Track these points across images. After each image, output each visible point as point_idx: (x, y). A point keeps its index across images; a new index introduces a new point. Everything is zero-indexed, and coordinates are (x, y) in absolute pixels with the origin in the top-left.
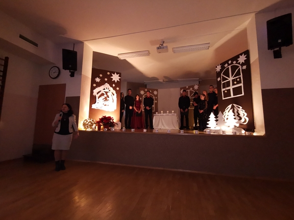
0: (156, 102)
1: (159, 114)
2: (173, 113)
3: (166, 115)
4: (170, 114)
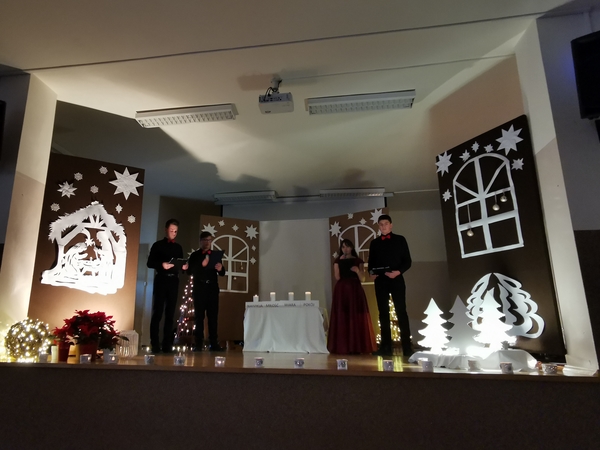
1: (264, 303)
2: (308, 300)
3: (286, 305)
4: (298, 303)
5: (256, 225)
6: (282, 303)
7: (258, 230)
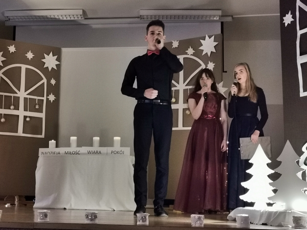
0: (52, 98)
1: (62, 150)
2: (117, 147)
3: (89, 153)
4: (104, 150)
5: (58, 53)
6: (84, 150)
7: (59, 59)
